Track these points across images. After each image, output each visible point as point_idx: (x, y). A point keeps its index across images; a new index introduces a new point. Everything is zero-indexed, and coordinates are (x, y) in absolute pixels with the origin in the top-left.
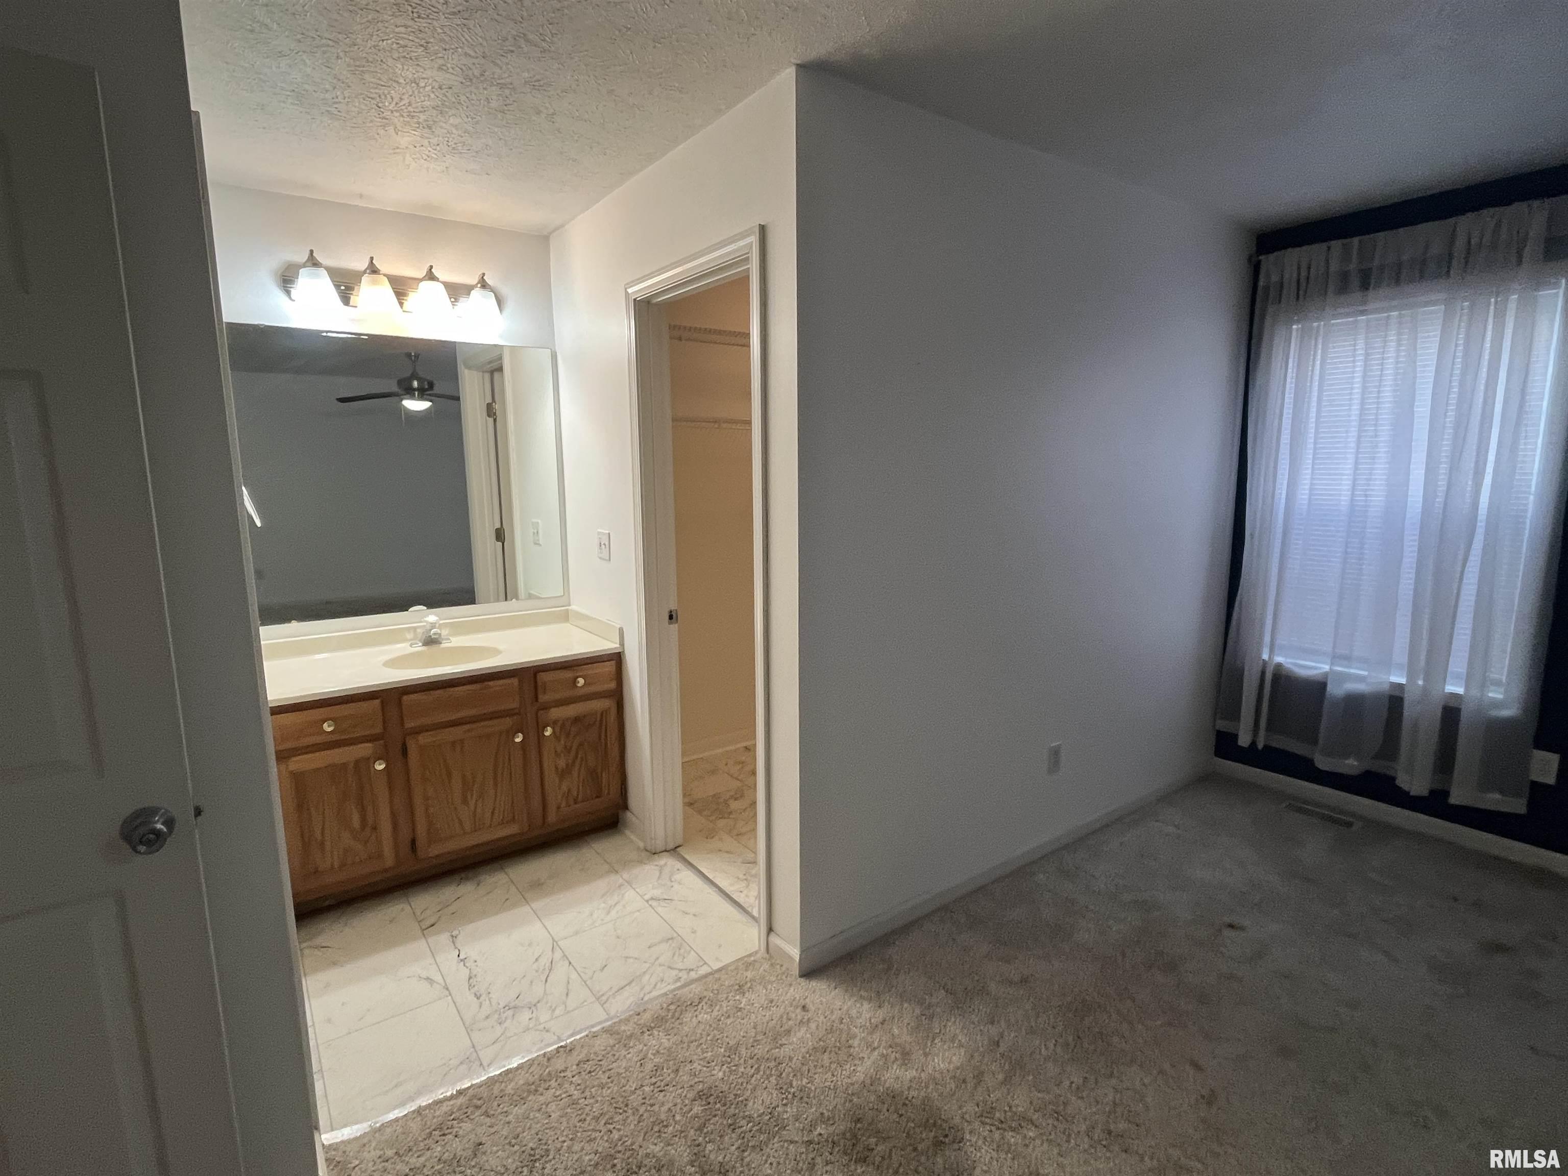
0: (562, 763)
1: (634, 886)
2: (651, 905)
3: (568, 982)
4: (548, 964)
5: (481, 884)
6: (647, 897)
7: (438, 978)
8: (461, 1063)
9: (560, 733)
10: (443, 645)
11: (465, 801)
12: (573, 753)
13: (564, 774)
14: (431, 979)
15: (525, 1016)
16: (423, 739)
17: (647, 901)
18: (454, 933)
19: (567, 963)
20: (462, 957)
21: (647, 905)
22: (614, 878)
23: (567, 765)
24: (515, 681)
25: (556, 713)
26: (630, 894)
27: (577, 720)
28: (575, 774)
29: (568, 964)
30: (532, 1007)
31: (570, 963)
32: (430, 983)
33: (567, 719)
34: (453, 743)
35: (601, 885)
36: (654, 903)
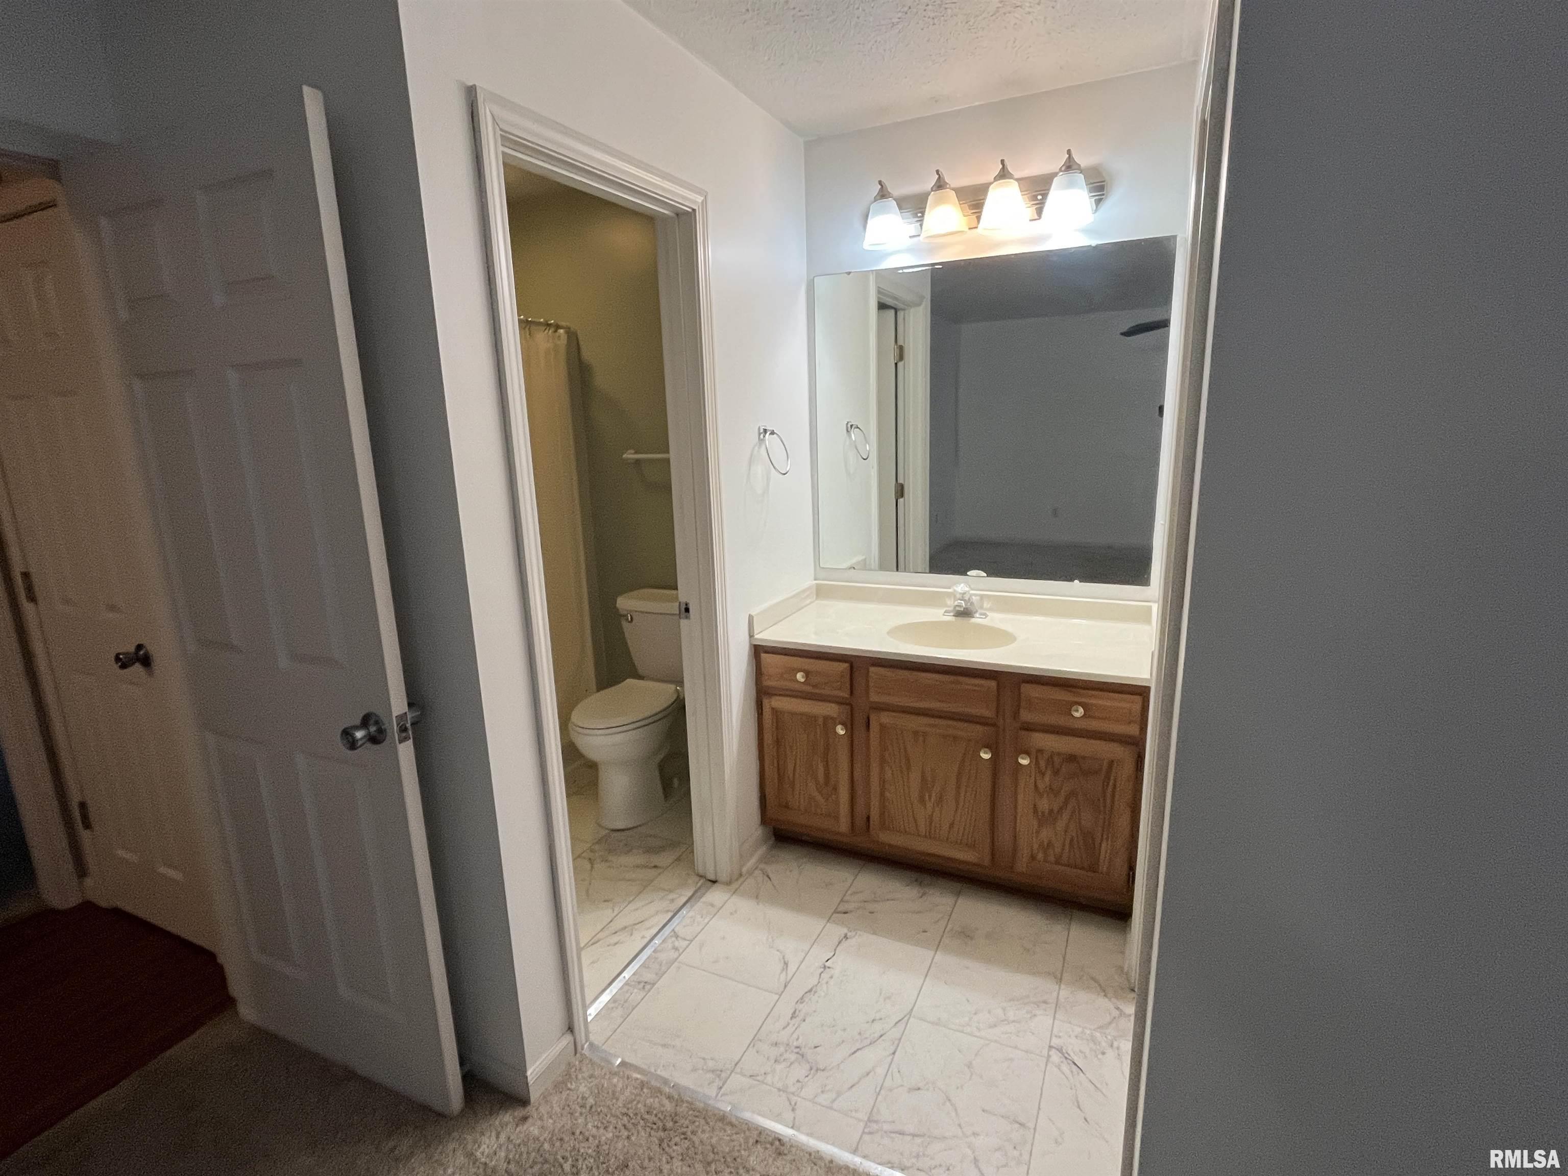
0: (1044, 805)
1: (1057, 1016)
2: (1049, 1056)
3: (868, 1074)
4: (877, 1035)
5: (925, 898)
6: (1055, 1042)
7: (792, 968)
8: (713, 1071)
9: (1046, 767)
10: (973, 620)
11: (922, 800)
12: (1062, 798)
13: (1046, 819)
14: (787, 967)
15: (800, 1071)
16: (886, 718)
17: (1051, 1047)
18: (849, 934)
19: (892, 1049)
20: (827, 964)
21: (1045, 1052)
22: (1048, 986)
23: (1051, 811)
24: (993, 684)
25: (1041, 740)
26: (1043, 1021)
27: (1072, 758)
28: (1061, 825)
29: (892, 1051)
30: (815, 1069)
31: (894, 1053)
32: (783, 969)
33: (1059, 754)
34: (916, 733)
35: (1024, 983)
36: (1055, 1057)
